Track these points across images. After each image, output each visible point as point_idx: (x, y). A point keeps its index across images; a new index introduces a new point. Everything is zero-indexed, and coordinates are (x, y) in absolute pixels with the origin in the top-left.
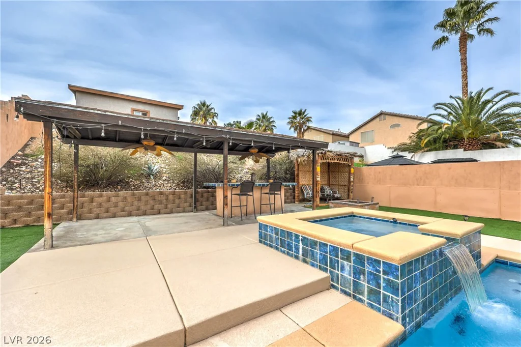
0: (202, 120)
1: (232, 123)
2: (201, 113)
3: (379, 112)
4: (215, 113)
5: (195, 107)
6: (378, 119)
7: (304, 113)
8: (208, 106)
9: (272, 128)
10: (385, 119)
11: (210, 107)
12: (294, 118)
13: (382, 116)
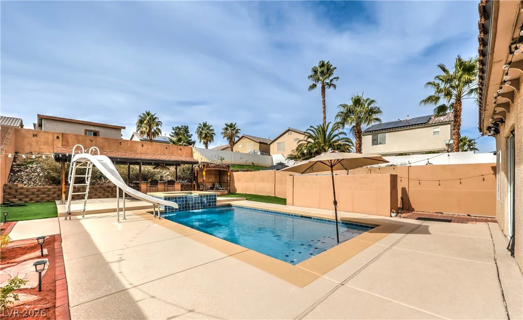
0: (147, 128)
1: (180, 127)
2: (145, 122)
3: (288, 129)
4: (159, 122)
5: (140, 116)
6: (287, 134)
7: (234, 126)
8: (152, 116)
9: (212, 135)
10: (291, 134)
11: (154, 117)
12: (226, 129)
13: (290, 131)
